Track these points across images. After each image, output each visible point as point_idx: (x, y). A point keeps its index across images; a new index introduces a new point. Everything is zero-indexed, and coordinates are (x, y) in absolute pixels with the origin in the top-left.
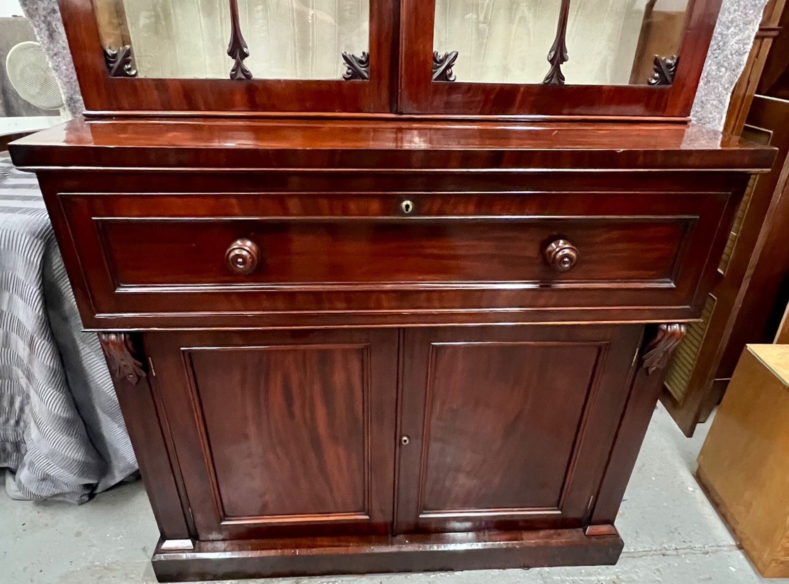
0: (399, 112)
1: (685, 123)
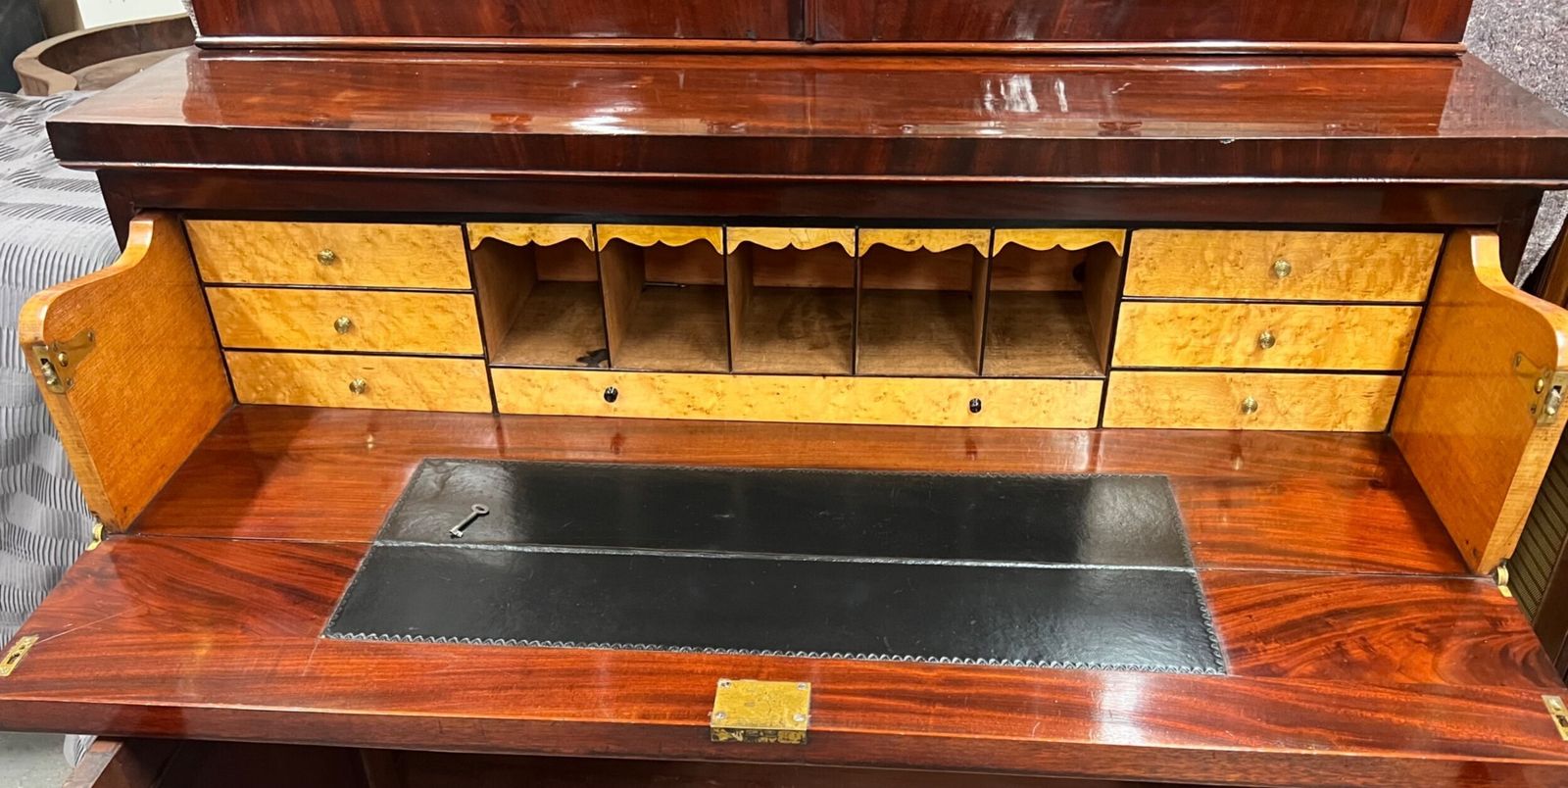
0: (806, 36)
1: (1451, 56)
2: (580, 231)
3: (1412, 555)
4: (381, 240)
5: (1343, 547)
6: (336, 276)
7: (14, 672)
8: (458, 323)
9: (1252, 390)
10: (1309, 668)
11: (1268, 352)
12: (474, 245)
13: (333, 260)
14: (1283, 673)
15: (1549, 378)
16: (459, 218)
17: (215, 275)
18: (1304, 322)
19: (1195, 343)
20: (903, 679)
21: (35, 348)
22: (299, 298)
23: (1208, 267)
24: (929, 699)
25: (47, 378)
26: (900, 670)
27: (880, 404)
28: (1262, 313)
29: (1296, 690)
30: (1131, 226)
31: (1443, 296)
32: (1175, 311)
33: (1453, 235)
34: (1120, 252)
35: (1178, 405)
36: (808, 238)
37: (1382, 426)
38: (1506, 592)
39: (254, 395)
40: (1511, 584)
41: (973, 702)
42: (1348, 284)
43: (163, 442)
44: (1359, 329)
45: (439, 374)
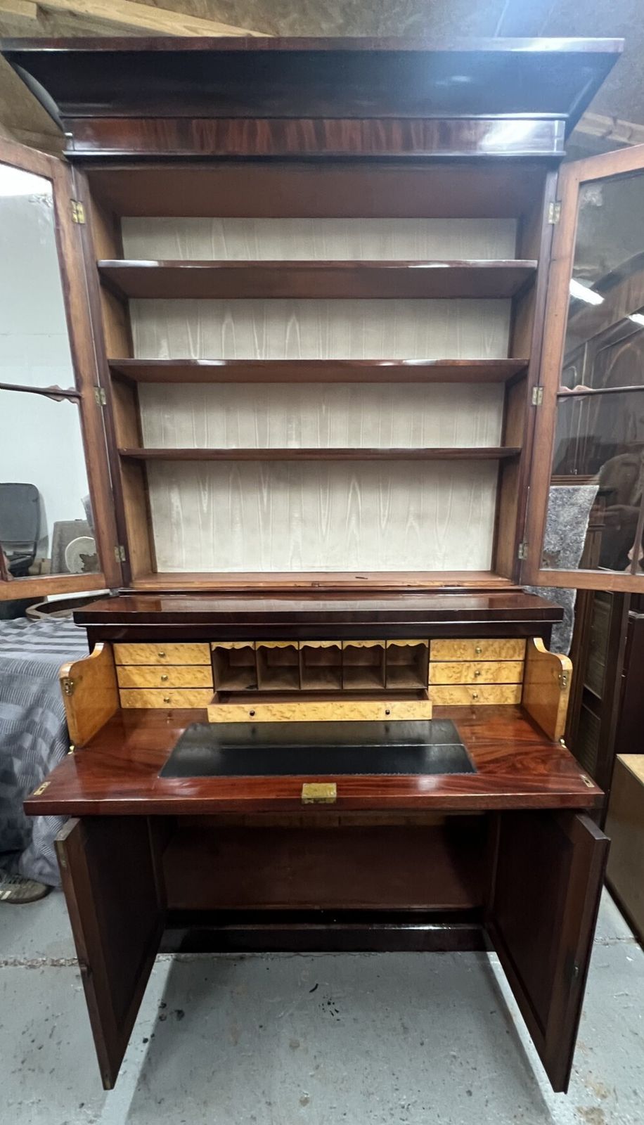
2: (250, 644)
3: (534, 737)
4: (181, 649)
5: (511, 736)
6: (163, 661)
7: (43, 793)
8: (205, 676)
9: (475, 691)
10: (504, 771)
11: (479, 677)
12: (213, 649)
13: (163, 656)
14: (495, 773)
15: (561, 674)
16: (208, 640)
17: (121, 662)
18: (488, 667)
19: (456, 676)
20: (368, 781)
21: (65, 680)
22: (149, 669)
23: (455, 651)
24: (379, 786)
25: (66, 690)
26: (367, 778)
27: (353, 713)
28: (475, 665)
29: (501, 778)
30: (430, 638)
31: (530, 658)
32: (446, 665)
33: (529, 638)
34: (427, 646)
35: (452, 697)
36: (326, 644)
37: (519, 702)
38: (564, 747)
39: (128, 705)
40: (565, 744)
41: (394, 786)
42: (500, 654)
43: (97, 718)
44: (506, 669)
45: (196, 694)
